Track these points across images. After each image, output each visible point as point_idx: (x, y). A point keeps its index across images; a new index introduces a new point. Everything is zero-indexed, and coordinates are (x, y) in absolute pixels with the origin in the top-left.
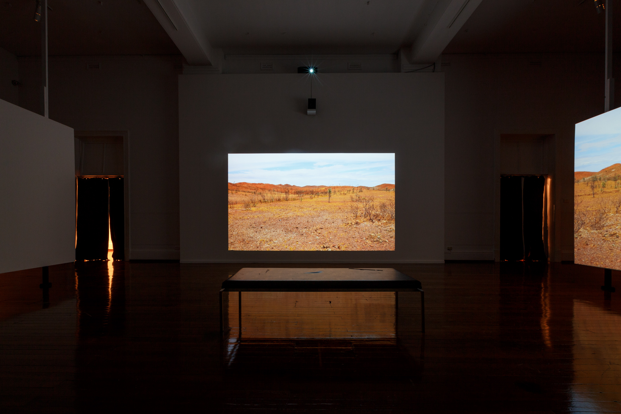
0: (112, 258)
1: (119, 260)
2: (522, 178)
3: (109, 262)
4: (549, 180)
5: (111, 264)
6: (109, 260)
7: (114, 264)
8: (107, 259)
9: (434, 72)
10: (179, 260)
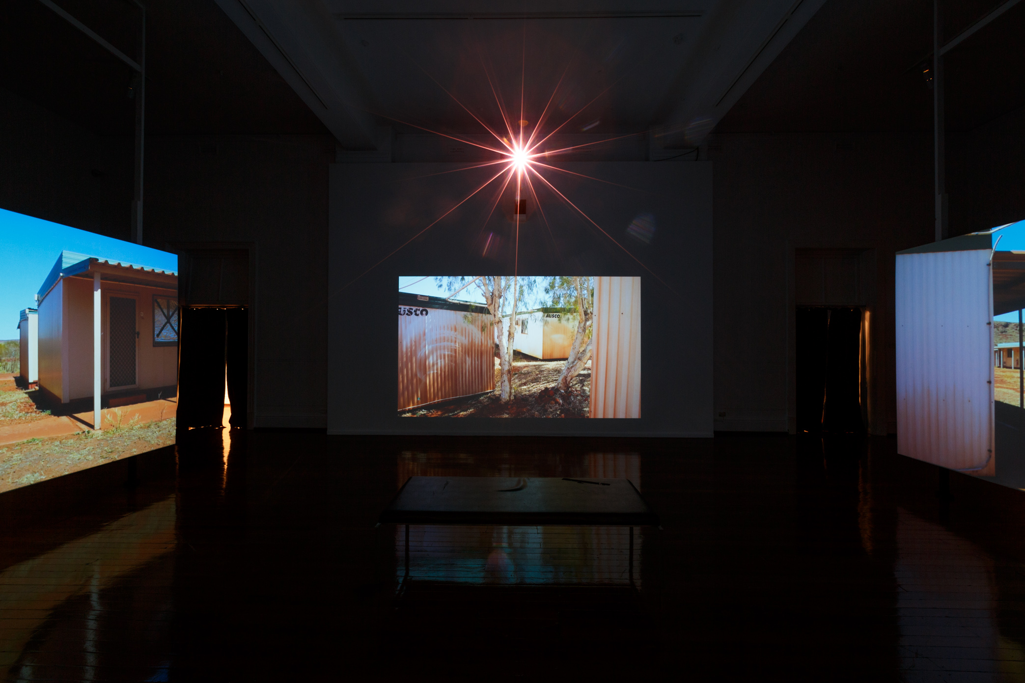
0: (230, 425)
1: (239, 428)
2: (828, 310)
3: (224, 429)
4: (867, 315)
5: (228, 434)
6: (225, 427)
7: (232, 433)
8: (222, 425)
9: (697, 160)
10: (326, 429)
